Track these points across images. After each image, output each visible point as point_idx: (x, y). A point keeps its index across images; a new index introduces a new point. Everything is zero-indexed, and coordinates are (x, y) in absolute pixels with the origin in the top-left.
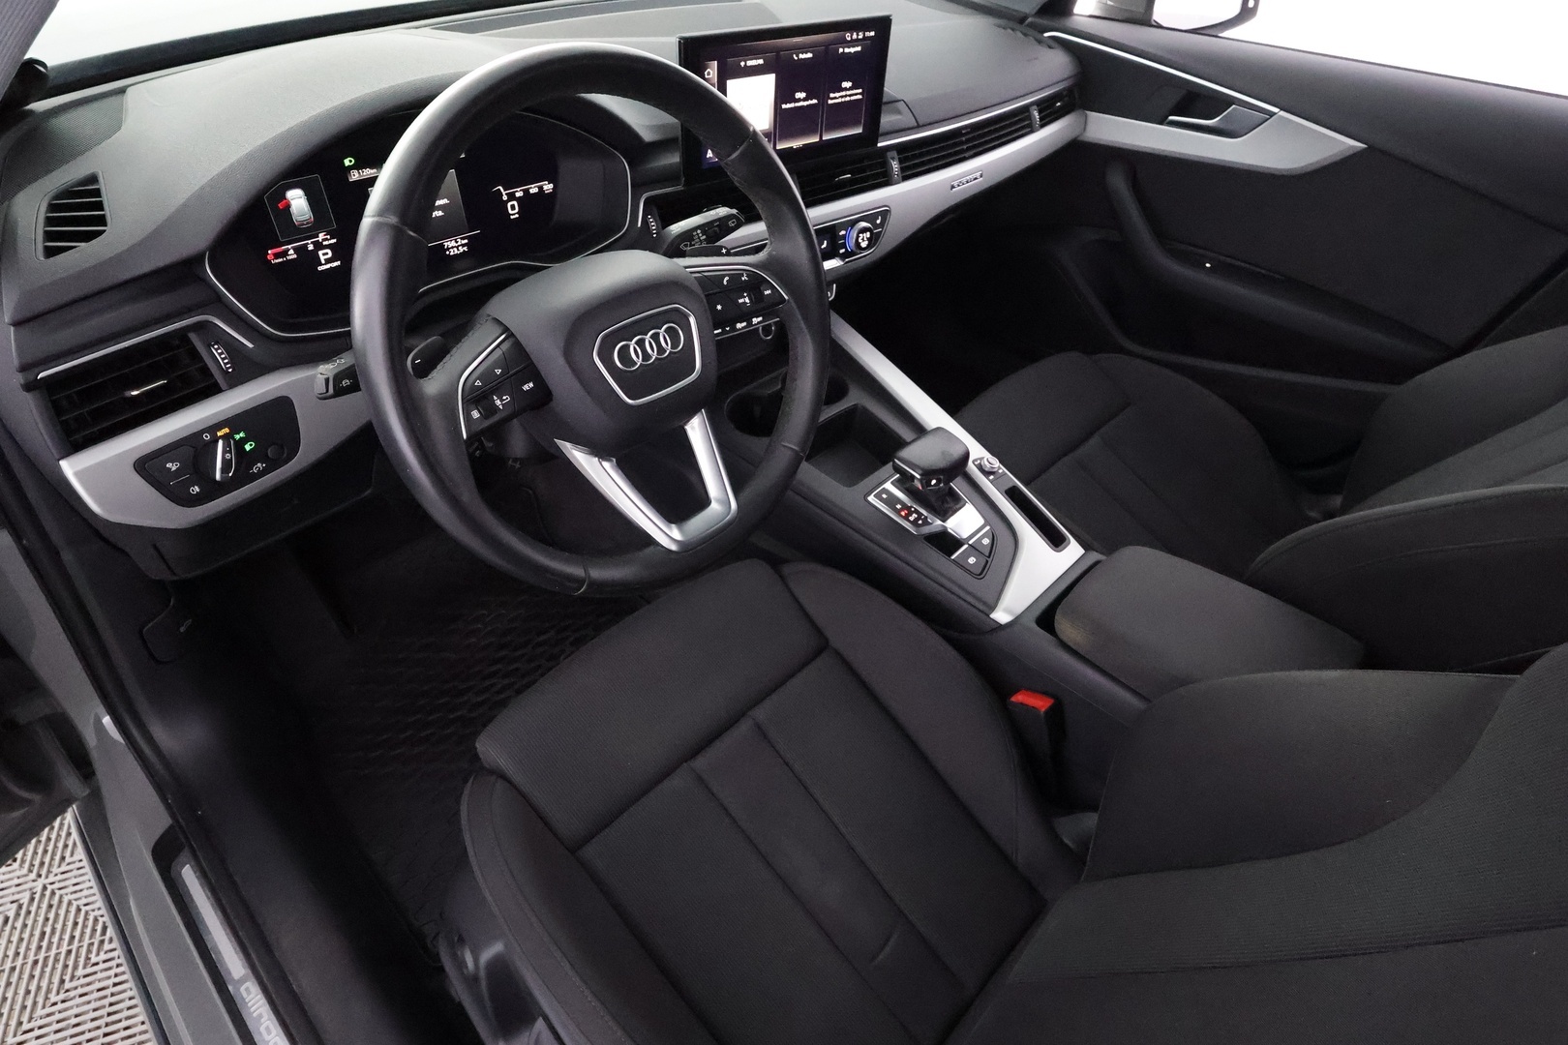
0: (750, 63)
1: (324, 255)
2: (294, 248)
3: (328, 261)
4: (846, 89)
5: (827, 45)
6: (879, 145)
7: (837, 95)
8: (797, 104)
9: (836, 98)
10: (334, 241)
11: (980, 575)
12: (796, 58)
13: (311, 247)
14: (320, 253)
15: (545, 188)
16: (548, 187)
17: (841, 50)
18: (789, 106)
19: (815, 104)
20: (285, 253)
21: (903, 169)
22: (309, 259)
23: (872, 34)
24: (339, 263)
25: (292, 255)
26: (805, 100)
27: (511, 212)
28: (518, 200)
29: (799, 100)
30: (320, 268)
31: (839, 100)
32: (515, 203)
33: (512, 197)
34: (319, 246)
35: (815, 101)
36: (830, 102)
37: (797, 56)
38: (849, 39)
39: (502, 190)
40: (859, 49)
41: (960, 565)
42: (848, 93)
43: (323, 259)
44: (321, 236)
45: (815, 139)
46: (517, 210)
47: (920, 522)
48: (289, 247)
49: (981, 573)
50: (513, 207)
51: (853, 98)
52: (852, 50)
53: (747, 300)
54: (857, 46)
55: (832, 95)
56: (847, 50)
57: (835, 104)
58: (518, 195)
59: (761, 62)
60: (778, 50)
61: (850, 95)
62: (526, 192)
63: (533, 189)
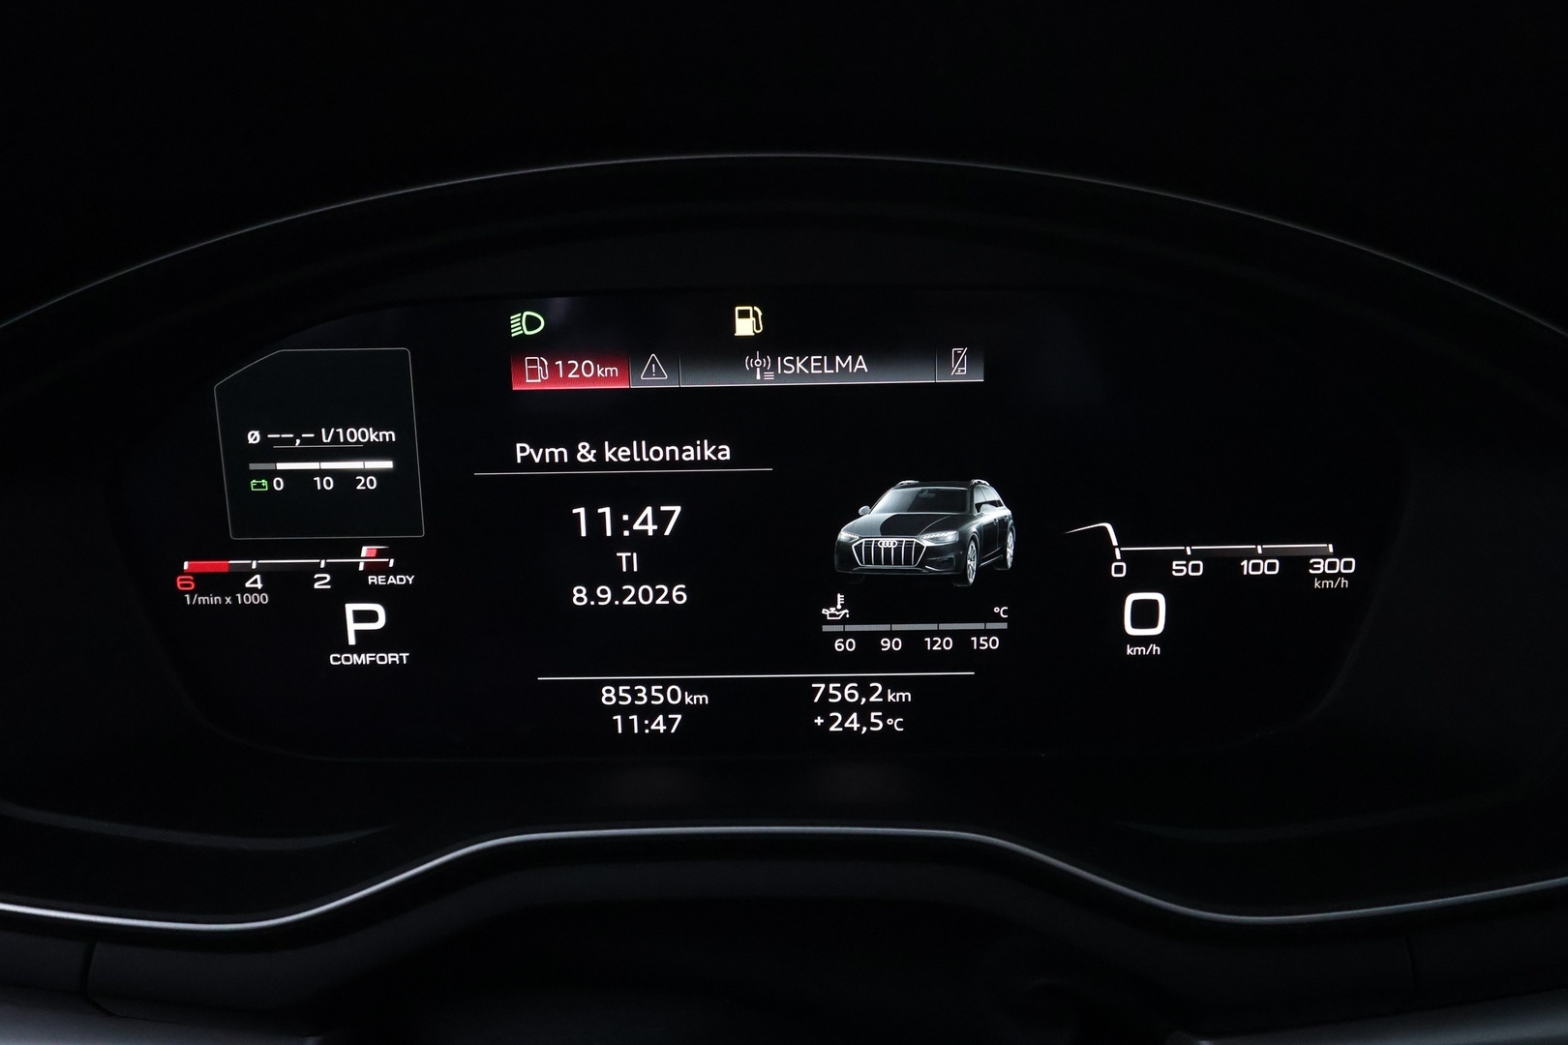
1: (362, 618)
2: (268, 573)
13: (323, 582)
14: (350, 608)
15: (1317, 566)
20: (234, 581)
22: (304, 619)
25: (254, 595)
27: (1130, 628)
28: (1178, 588)
30: (336, 659)
32: (1159, 598)
33: (1150, 571)
34: (350, 584)
39: (1114, 538)
43: (353, 629)
44: (366, 556)
46: (1160, 627)
48: (254, 564)
58: (1181, 569)
62: (1223, 568)
63: (1260, 564)
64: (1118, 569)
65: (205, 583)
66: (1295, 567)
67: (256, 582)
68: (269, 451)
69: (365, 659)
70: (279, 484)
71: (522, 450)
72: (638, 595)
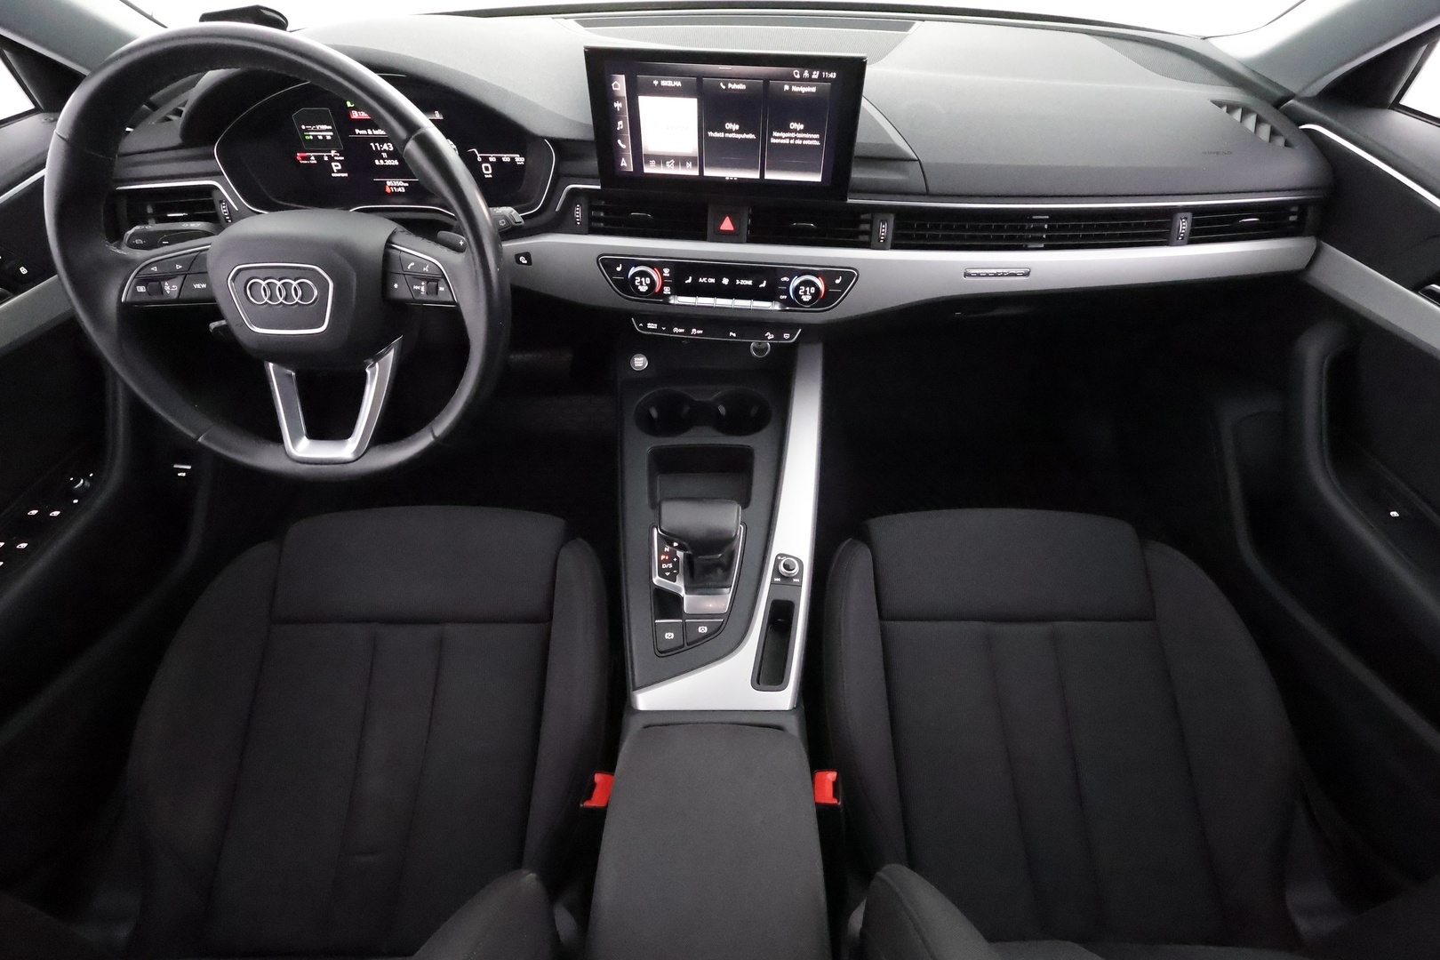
0: (664, 83)
1: (336, 166)
2: (315, 156)
3: (339, 171)
4: (795, 131)
5: (766, 80)
6: (849, 201)
7: (783, 135)
8: (727, 135)
9: (780, 138)
10: (342, 158)
11: (661, 652)
12: (724, 87)
13: (326, 158)
14: (333, 164)
15: (517, 160)
16: (520, 160)
17: (786, 87)
18: (716, 135)
19: (753, 139)
20: (308, 158)
21: (895, 236)
22: (325, 166)
23: (833, 75)
24: (346, 175)
25: (313, 161)
26: (736, 132)
27: (485, 172)
28: (491, 163)
29: (730, 131)
30: (333, 175)
31: (787, 141)
32: (489, 165)
33: (486, 160)
34: (331, 159)
35: (751, 136)
36: (773, 141)
37: (726, 84)
38: (798, 76)
39: (477, 152)
40: (813, 90)
41: (656, 633)
42: (799, 135)
43: (335, 169)
44: (333, 153)
45: (754, 175)
46: (490, 171)
47: (668, 574)
48: (311, 154)
49: (665, 652)
50: (487, 169)
51: (805, 142)
52: (804, 90)
53: (423, 289)
54: (811, 86)
55: (775, 134)
56: (795, 89)
57: (780, 144)
58: (491, 159)
59: (678, 84)
60: (700, 77)
61: (803, 139)
62: (499, 159)
63: (506, 158)
64: (479, 159)
65: (303, 158)
66: (513, 159)
67: (313, 158)
68: (307, 130)
69: (339, 175)
70: (311, 137)
71: (357, 131)
72: (389, 162)
